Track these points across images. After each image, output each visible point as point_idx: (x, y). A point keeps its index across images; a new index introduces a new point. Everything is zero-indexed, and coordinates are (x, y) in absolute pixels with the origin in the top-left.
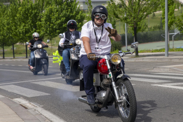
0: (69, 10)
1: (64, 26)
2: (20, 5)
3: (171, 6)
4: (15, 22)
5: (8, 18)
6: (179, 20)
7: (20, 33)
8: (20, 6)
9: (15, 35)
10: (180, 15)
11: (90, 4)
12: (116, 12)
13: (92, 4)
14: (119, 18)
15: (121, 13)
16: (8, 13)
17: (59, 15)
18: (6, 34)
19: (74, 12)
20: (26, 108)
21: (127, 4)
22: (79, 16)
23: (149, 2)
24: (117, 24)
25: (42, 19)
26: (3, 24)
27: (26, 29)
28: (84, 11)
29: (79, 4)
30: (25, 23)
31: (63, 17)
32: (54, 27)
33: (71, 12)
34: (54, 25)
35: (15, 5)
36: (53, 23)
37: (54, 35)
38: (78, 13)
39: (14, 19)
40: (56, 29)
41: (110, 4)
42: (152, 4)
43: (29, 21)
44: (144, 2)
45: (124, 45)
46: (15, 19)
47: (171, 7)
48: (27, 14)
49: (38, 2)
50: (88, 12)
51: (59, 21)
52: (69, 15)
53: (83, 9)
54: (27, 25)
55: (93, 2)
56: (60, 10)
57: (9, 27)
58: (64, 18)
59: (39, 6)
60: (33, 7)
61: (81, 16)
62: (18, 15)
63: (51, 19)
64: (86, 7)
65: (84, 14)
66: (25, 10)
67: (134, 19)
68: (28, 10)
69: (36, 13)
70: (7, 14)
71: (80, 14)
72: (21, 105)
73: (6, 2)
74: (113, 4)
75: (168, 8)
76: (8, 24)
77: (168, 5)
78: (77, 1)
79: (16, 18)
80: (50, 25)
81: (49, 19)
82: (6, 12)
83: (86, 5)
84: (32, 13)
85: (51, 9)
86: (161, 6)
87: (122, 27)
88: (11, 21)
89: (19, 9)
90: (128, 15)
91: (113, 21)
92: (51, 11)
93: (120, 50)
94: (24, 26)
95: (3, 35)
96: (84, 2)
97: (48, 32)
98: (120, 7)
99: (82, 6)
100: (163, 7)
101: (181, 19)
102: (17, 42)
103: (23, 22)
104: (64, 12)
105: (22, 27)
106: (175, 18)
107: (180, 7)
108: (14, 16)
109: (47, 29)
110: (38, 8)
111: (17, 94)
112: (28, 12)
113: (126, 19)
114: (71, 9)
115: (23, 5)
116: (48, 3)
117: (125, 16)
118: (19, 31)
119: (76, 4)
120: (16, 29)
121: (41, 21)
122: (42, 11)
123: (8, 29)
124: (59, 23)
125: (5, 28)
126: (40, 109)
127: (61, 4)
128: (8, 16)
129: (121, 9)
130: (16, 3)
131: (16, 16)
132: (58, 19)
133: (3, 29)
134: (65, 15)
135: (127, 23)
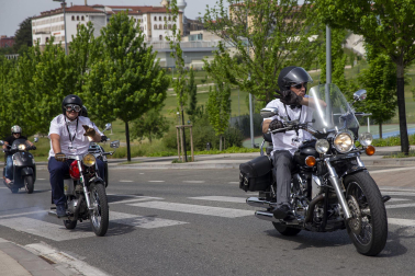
0: (139, 68)
1: (128, 99)
2: (39, 59)
3: (338, 60)
4: (29, 93)
5: (15, 85)
6: (353, 86)
7: (40, 115)
8: (40, 61)
9: (30, 118)
10: (355, 76)
11: (179, 56)
12: (232, 72)
13: (184, 57)
14: (236, 84)
15: (241, 73)
16: (16, 75)
17: (118, 79)
18: (11, 117)
19: (149, 73)
20: (51, 263)
21: (253, 56)
22: (157, 80)
23: (295, 52)
24: (234, 95)
25: (83, 87)
26: (6, 98)
27: (51, 106)
28: (167, 71)
29: (158, 56)
30: (50, 95)
31: (126, 82)
32: (109, 102)
33: (143, 72)
34: (109, 98)
35: (29, 58)
36: (105, 94)
37: (107, 117)
38: (155, 74)
39: (27, 87)
40: (112, 107)
41: (218, 57)
42: (300, 56)
43: (59, 91)
44: (286, 52)
45: (247, 135)
46: (29, 88)
47: (338, 62)
48: (54, 77)
49: (75, 53)
50: (175, 72)
51: (119, 90)
52: (138, 78)
53: (166, 65)
54: (54, 98)
55: (186, 53)
56: (120, 68)
57: (17, 102)
58: (129, 84)
59: (77, 60)
60: (66, 62)
61: (162, 81)
62: (35, 79)
63: (101, 86)
64: (173, 62)
65: (167, 77)
66: (50, 69)
67: (266, 85)
68: (55, 68)
69: (72, 74)
70: (12, 76)
71: (159, 76)
72: (41, 257)
73: (11, 53)
74: (224, 55)
75: (332, 64)
76: (16, 97)
77: (333, 58)
78: (153, 51)
79: (31, 84)
80: (99, 99)
81: (97, 86)
82: (10, 73)
83: (172, 59)
84: (63, 74)
85: (102, 66)
86: (317, 59)
87: (243, 102)
88: (21, 92)
89: (38, 66)
90: (254, 78)
91: (225, 89)
92: (102, 71)
93: (239, 145)
94: (48, 101)
95: (5, 119)
96: (168, 53)
97: (97, 112)
98: (239, 61)
99: (163, 59)
100: (323, 61)
101: (357, 85)
102: (34, 133)
103: (47, 92)
104: (128, 72)
105: (44, 103)
106: (345, 82)
107: (355, 62)
108: (26, 81)
109: (94, 106)
110: (76, 64)
111: (35, 236)
112: (56, 72)
113: (250, 85)
114: (142, 67)
115: (46, 59)
116: (96, 55)
117: (249, 79)
118: (37, 110)
119: (152, 57)
120: (32, 107)
121: (81, 91)
122: (84, 71)
123: (15, 106)
124: (118, 95)
125: (10, 105)
126: (79, 265)
127: (121, 55)
128: (15, 81)
129: (240, 66)
130: (31, 56)
131: (31, 81)
132: (115, 85)
133: (6, 107)
134: (131, 77)
135: (253, 93)
